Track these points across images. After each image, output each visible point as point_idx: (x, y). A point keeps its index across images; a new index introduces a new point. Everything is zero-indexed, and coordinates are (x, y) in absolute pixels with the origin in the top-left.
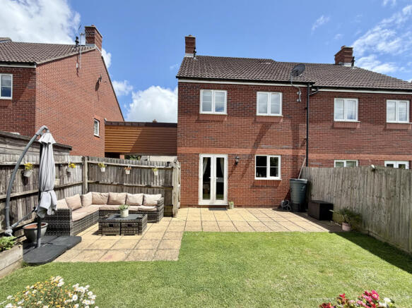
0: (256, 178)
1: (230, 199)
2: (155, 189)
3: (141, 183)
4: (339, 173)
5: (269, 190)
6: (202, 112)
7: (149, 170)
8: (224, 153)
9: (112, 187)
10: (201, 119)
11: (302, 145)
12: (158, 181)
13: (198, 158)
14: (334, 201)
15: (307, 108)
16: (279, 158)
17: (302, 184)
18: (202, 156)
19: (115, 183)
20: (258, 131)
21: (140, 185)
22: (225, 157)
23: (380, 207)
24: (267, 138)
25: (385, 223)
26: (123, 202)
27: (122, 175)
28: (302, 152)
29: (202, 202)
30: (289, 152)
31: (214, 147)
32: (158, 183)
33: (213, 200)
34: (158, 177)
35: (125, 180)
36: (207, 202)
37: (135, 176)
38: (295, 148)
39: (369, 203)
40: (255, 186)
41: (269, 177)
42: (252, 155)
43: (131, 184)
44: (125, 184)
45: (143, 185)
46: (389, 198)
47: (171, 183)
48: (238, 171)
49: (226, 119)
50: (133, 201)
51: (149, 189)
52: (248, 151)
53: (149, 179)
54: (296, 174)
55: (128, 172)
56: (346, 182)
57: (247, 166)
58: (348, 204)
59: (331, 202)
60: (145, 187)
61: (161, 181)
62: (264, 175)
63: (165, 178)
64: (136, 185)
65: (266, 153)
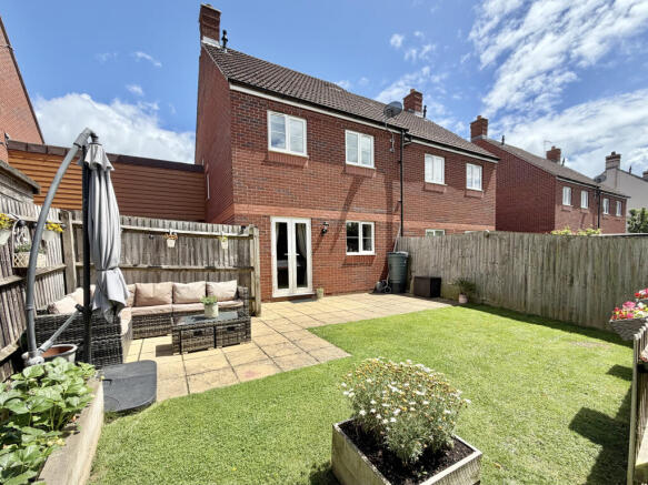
0: (349, 254)
1: (316, 285)
2: (222, 273)
3: (196, 264)
4: (447, 241)
5: (362, 269)
6: (271, 148)
7: (211, 240)
8: (306, 217)
9: (137, 273)
10: (271, 159)
11: (397, 210)
12: (226, 258)
13: (270, 223)
14: (441, 275)
15: (400, 162)
16: (373, 224)
17: (403, 257)
18: (275, 220)
19: (141, 265)
20: (348, 186)
21: (193, 267)
22: (307, 222)
23: (494, 273)
24: (358, 198)
25: (499, 288)
26: (169, 298)
27: (157, 250)
28: (396, 219)
29: (278, 293)
30: (383, 218)
31: (292, 206)
32: (227, 261)
33: (293, 289)
34: (226, 252)
35: (162, 259)
36: (284, 293)
37: (184, 252)
38: (389, 213)
39: (482, 271)
40: (348, 263)
41: (362, 252)
42: (342, 221)
43: (176, 267)
44: (164, 267)
45: (200, 267)
46: (503, 263)
47: (249, 261)
48: (326, 242)
49: (307, 164)
50: (190, 296)
51: (212, 274)
52: (336, 215)
53: (211, 255)
54: (391, 246)
55: (171, 243)
56: (456, 251)
57: (337, 236)
58: (459, 274)
59: (439, 276)
60: (203, 270)
61: (232, 258)
62: (356, 249)
63: (238, 253)
64: (187, 267)
65: (357, 219)
